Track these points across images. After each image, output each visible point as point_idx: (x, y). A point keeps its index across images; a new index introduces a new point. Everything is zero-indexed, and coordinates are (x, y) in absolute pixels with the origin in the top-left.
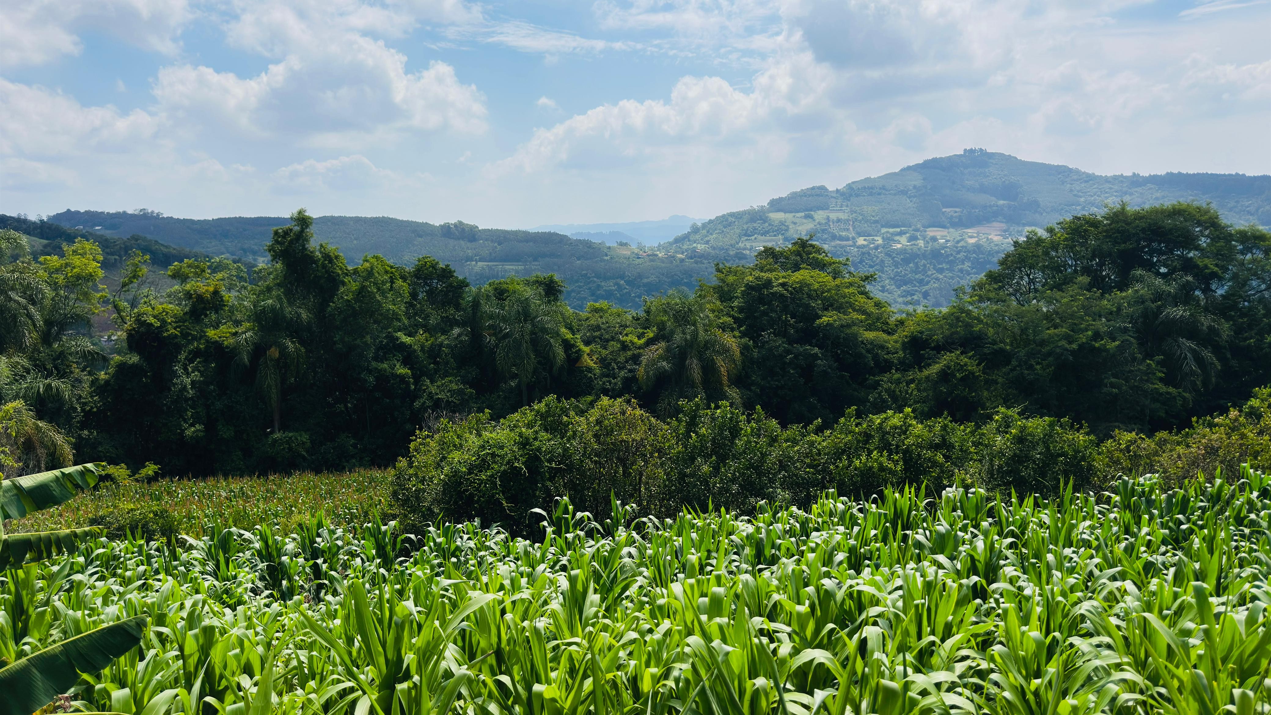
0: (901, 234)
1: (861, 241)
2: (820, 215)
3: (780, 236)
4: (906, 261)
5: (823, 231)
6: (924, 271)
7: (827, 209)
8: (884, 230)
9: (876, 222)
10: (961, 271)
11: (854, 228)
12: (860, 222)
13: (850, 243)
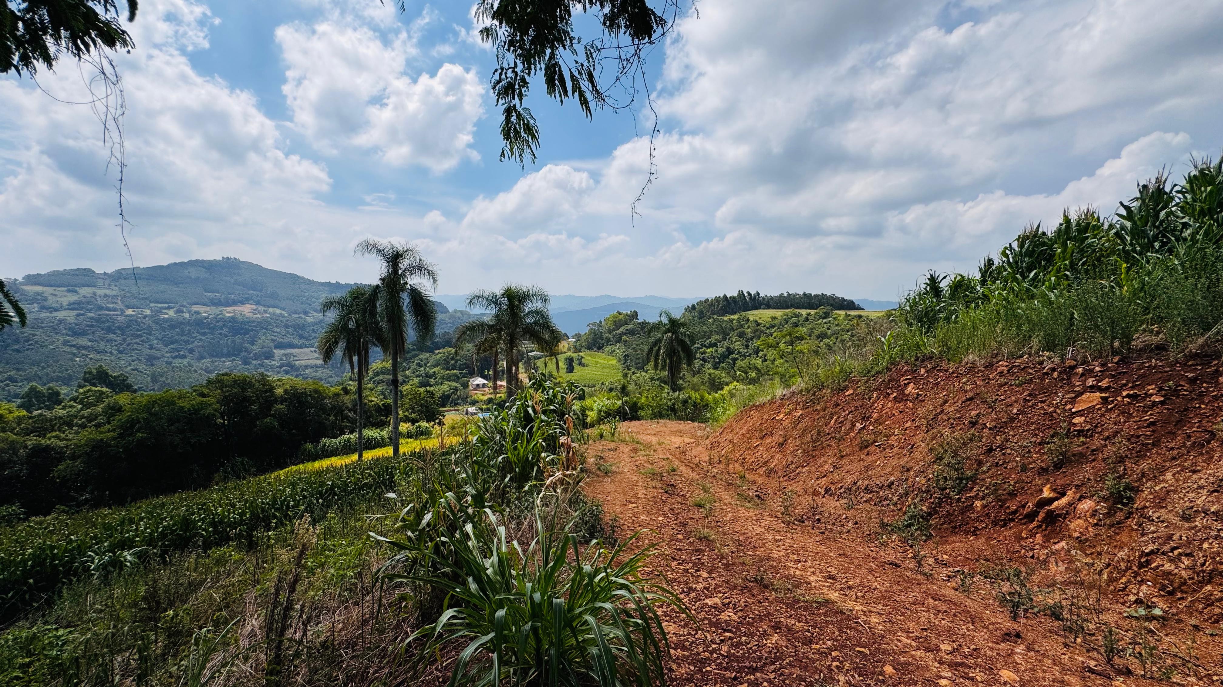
0: (169, 308)
1: (130, 312)
2: (85, 291)
3: (35, 305)
4: (173, 327)
5: (88, 303)
6: (189, 334)
7: (94, 286)
8: (152, 305)
9: (146, 299)
10: (221, 334)
11: (123, 302)
12: (129, 297)
13: (119, 313)
